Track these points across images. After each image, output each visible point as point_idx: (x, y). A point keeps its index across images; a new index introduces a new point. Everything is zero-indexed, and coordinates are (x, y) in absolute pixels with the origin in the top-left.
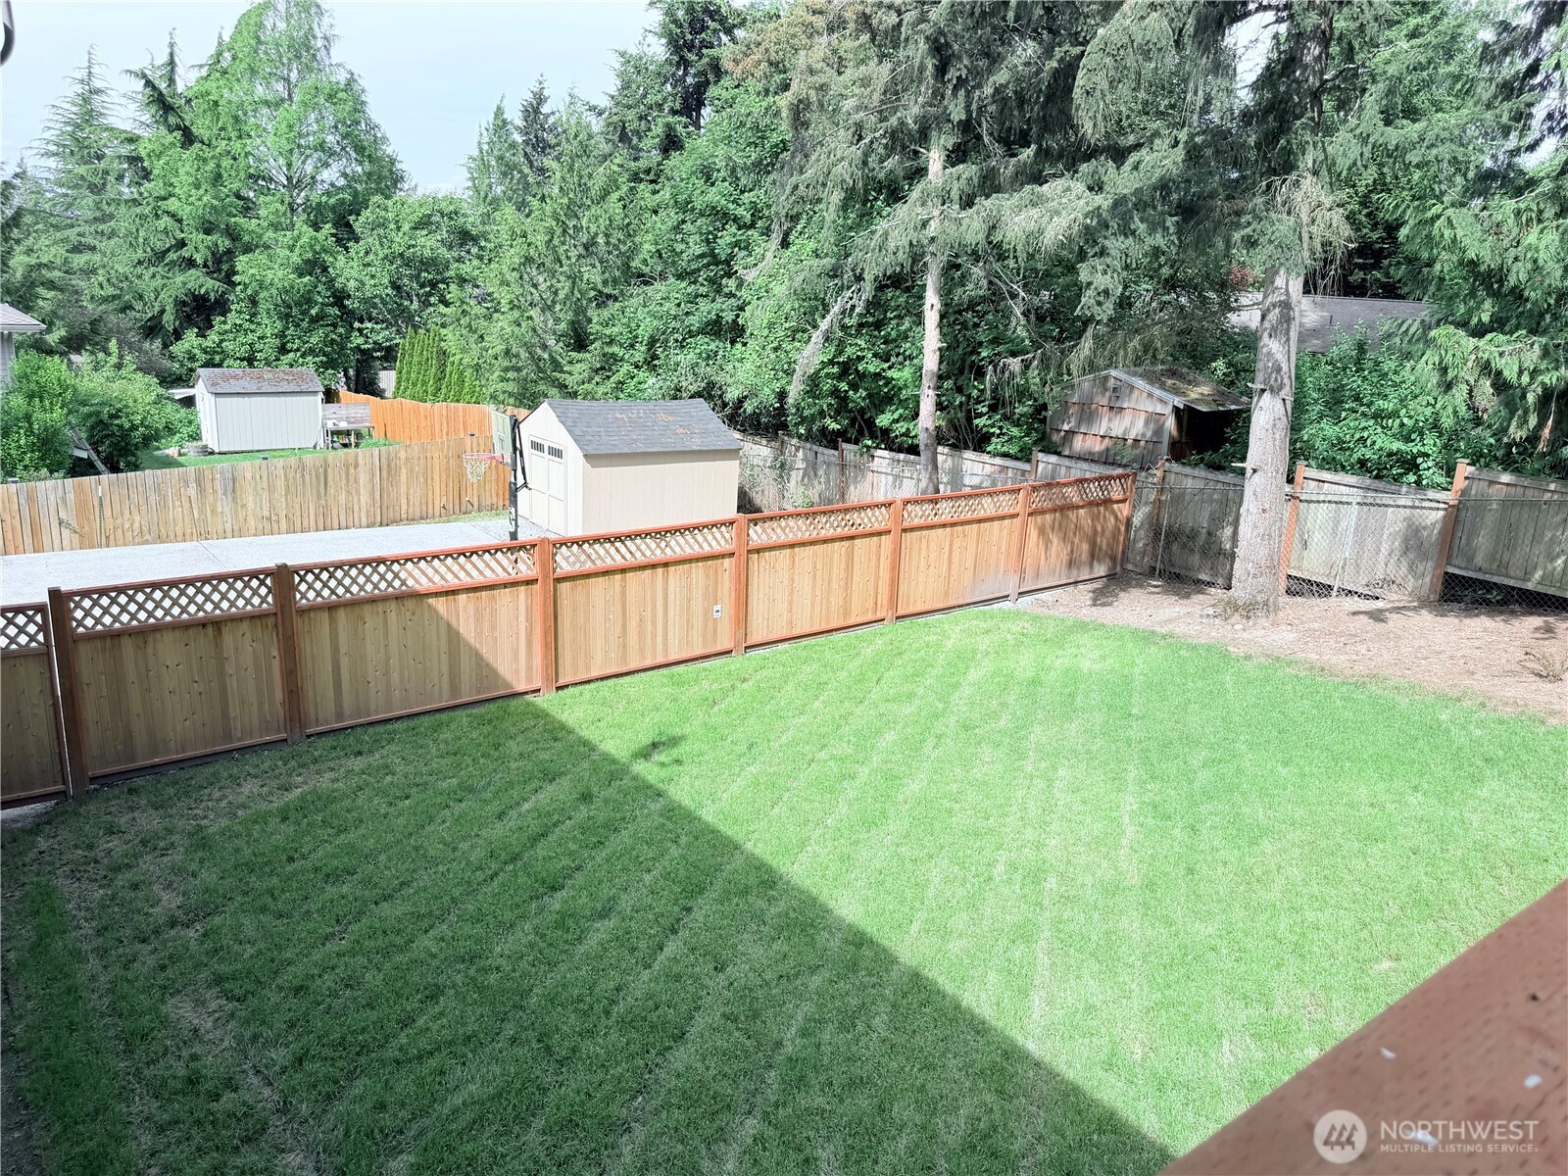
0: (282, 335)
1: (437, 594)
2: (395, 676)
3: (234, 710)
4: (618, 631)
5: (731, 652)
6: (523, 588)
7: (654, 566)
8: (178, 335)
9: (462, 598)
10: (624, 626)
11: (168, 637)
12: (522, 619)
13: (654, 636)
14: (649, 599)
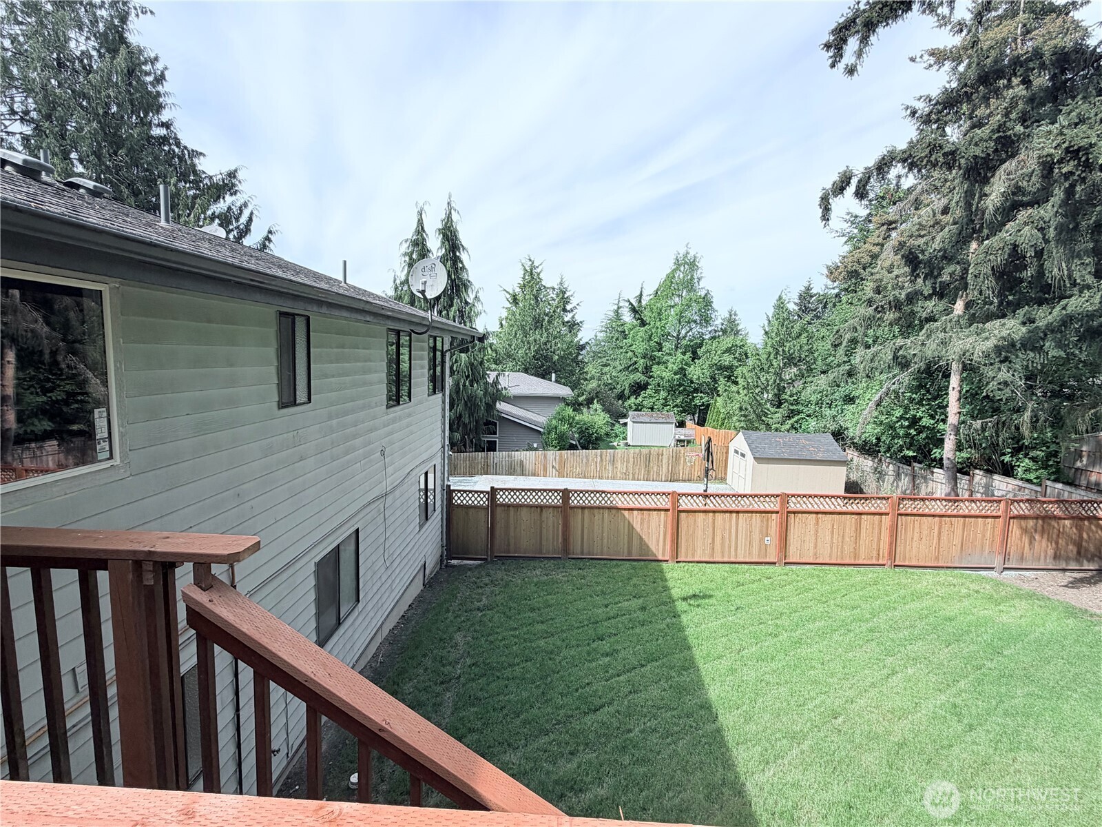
0: (665, 399)
1: (625, 509)
2: (605, 541)
3: (544, 543)
4: (710, 541)
5: (775, 563)
6: (663, 512)
7: (731, 512)
8: (629, 398)
9: (635, 512)
10: (713, 539)
11: (525, 509)
12: (662, 526)
13: (730, 547)
14: (727, 528)
